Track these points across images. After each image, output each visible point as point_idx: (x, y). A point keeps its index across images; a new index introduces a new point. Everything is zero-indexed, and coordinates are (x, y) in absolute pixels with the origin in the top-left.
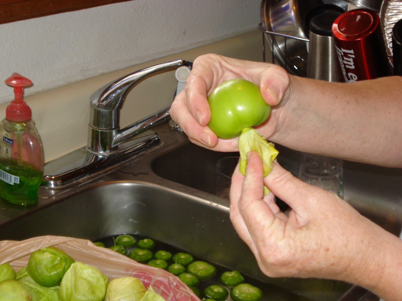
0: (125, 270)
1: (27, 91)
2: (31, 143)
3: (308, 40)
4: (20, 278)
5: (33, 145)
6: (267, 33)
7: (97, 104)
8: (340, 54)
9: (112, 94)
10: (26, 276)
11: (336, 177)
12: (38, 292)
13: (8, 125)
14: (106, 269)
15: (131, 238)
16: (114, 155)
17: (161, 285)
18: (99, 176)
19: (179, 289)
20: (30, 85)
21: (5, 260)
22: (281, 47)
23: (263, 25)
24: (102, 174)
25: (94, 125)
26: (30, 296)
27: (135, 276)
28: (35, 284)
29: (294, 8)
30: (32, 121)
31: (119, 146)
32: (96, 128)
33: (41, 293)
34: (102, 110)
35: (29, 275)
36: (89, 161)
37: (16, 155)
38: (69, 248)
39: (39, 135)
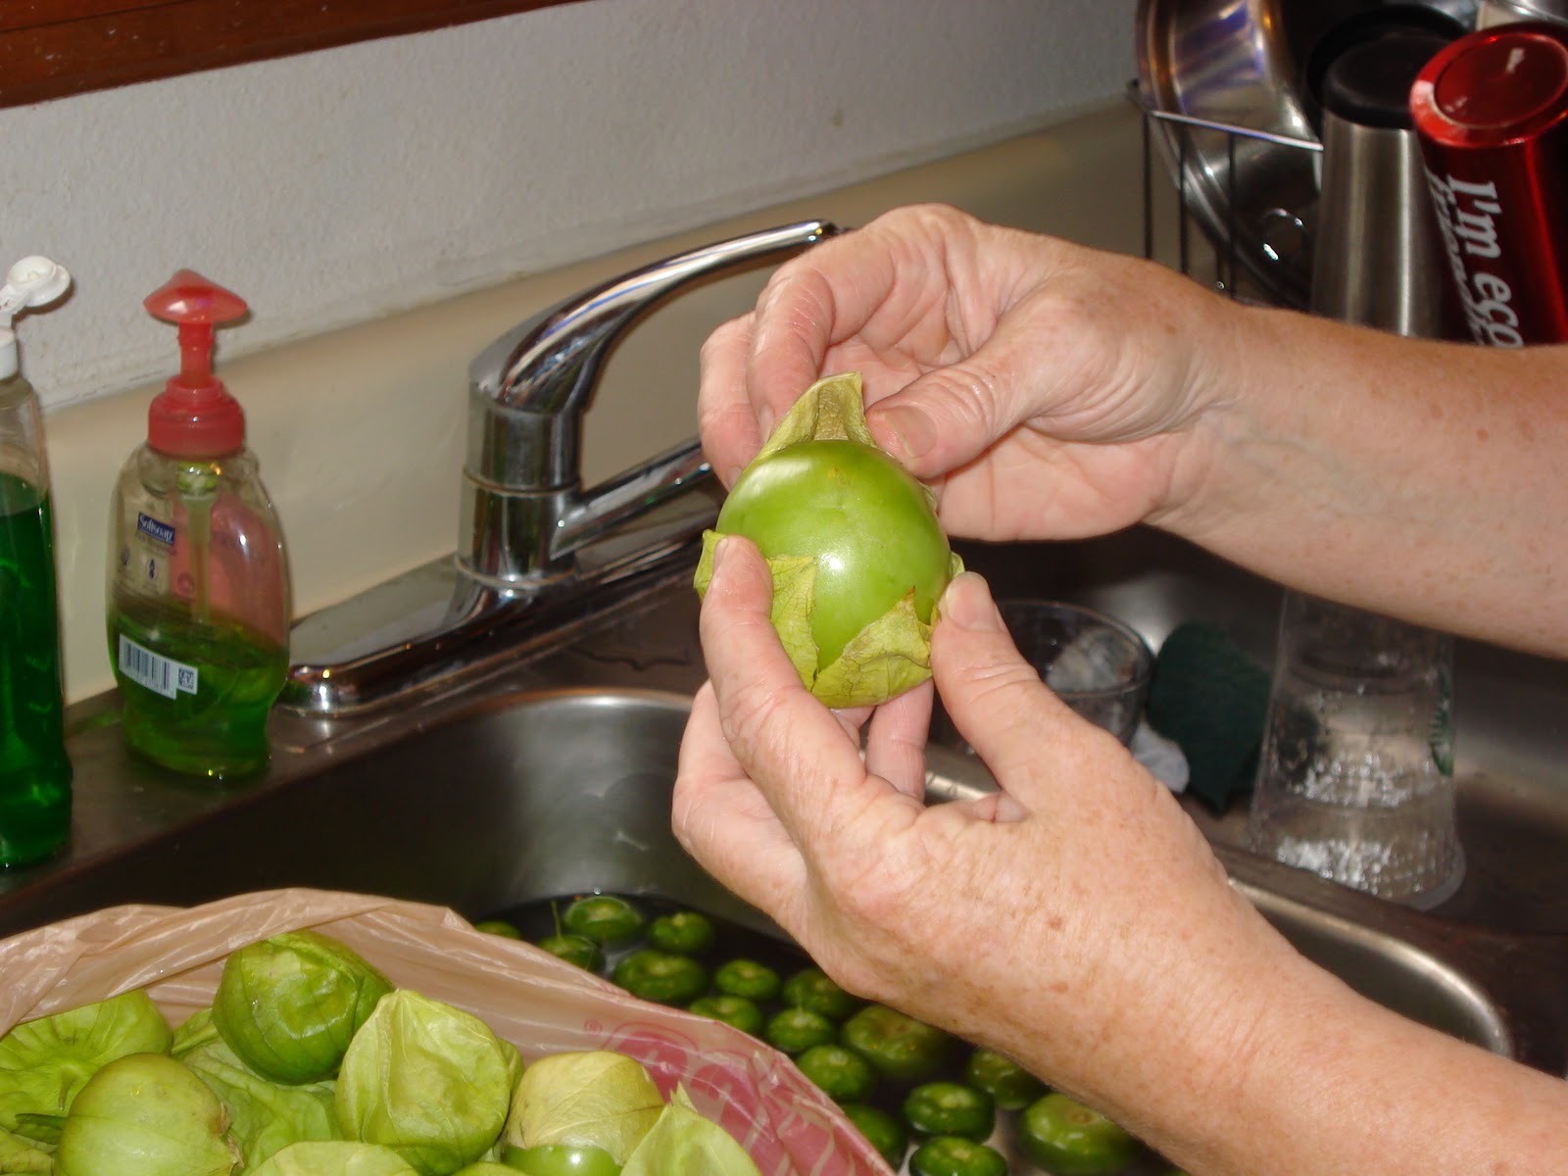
0: (585, 1026)
1: (230, 342)
2: (243, 540)
3: (1318, 147)
4: (190, 1050)
5: (249, 544)
6: (1161, 120)
7: (496, 393)
8: (1441, 199)
9: (553, 352)
10: (210, 1040)
11: (1423, 682)
12: (252, 1103)
13: (159, 469)
14: (514, 1020)
15: (622, 907)
16: (558, 589)
17: (720, 1084)
18: (502, 671)
19: (789, 1101)
20: (240, 314)
21: (131, 979)
22: (1216, 175)
23: (1144, 88)
24: (510, 661)
25: (485, 472)
26: (223, 1115)
27: (623, 1048)
28: (244, 1073)
29: (1267, 21)
30: (246, 455)
31: (580, 555)
32: (489, 483)
33: (264, 1105)
34: (514, 415)
35: (220, 1039)
36: (465, 611)
37: (186, 584)
38: (374, 938)
39: (273, 510)
